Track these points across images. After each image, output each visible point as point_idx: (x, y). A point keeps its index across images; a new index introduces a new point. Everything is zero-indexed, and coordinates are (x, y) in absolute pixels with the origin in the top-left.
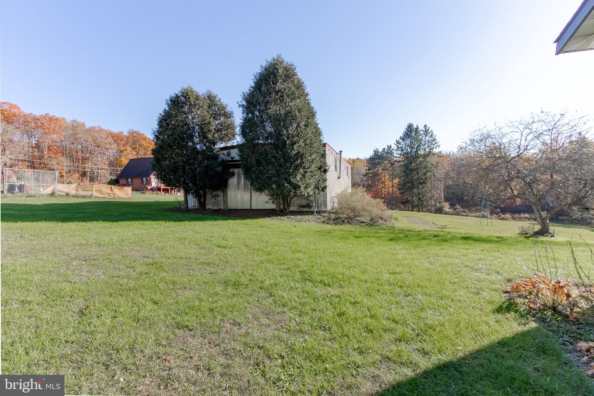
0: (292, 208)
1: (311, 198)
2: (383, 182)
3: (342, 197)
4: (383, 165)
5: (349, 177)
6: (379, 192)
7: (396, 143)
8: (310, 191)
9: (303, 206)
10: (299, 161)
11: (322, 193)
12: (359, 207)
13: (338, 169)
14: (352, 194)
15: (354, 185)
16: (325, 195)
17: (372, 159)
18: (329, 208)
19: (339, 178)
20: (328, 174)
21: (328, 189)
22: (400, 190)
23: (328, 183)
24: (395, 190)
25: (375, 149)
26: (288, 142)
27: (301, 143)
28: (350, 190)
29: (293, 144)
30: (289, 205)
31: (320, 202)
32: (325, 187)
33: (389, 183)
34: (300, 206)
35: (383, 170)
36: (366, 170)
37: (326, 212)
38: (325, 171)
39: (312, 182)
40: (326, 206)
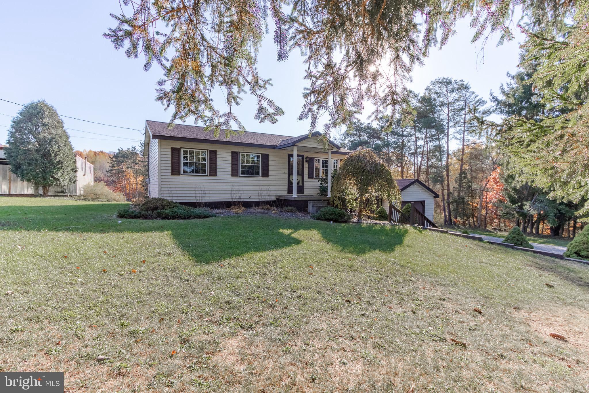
0: (49, 194)
1: (65, 187)
2: (128, 179)
3: (87, 188)
4: (127, 163)
5: (91, 174)
6: (123, 188)
7: (140, 145)
8: (66, 183)
9: (59, 192)
10: (60, 166)
11: (73, 184)
12: (99, 193)
13: (84, 170)
14: (94, 186)
15: (97, 180)
16: (76, 186)
17: (116, 156)
18: (78, 194)
19: (84, 175)
20: (77, 173)
21: (77, 182)
22: (143, 186)
23: (77, 179)
24: (139, 186)
25: (120, 149)
26: (53, 155)
27: (61, 155)
28: (92, 184)
29: (56, 155)
30: (47, 191)
31: (71, 190)
32: (75, 181)
33: (132, 180)
34: (56, 192)
35: (128, 168)
36: (110, 167)
37: (76, 196)
38: (76, 171)
39: (67, 178)
40: (76, 192)
